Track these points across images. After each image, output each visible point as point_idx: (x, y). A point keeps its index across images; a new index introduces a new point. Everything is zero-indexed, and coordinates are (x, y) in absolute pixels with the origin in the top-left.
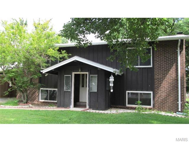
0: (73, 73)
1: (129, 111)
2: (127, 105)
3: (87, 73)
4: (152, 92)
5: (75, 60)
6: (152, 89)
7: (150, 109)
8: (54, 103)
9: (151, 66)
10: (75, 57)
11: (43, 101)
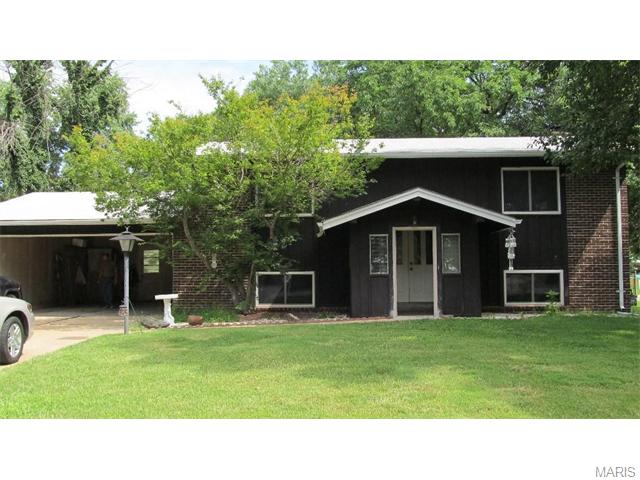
0: (394, 229)
1: (512, 317)
2: (507, 304)
3: (434, 230)
4: (561, 272)
5: (418, 197)
6: (563, 265)
7: (562, 309)
8: (307, 310)
9: (559, 212)
10: (418, 189)
11: (267, 306)
